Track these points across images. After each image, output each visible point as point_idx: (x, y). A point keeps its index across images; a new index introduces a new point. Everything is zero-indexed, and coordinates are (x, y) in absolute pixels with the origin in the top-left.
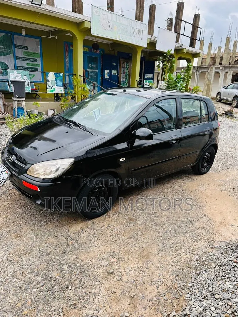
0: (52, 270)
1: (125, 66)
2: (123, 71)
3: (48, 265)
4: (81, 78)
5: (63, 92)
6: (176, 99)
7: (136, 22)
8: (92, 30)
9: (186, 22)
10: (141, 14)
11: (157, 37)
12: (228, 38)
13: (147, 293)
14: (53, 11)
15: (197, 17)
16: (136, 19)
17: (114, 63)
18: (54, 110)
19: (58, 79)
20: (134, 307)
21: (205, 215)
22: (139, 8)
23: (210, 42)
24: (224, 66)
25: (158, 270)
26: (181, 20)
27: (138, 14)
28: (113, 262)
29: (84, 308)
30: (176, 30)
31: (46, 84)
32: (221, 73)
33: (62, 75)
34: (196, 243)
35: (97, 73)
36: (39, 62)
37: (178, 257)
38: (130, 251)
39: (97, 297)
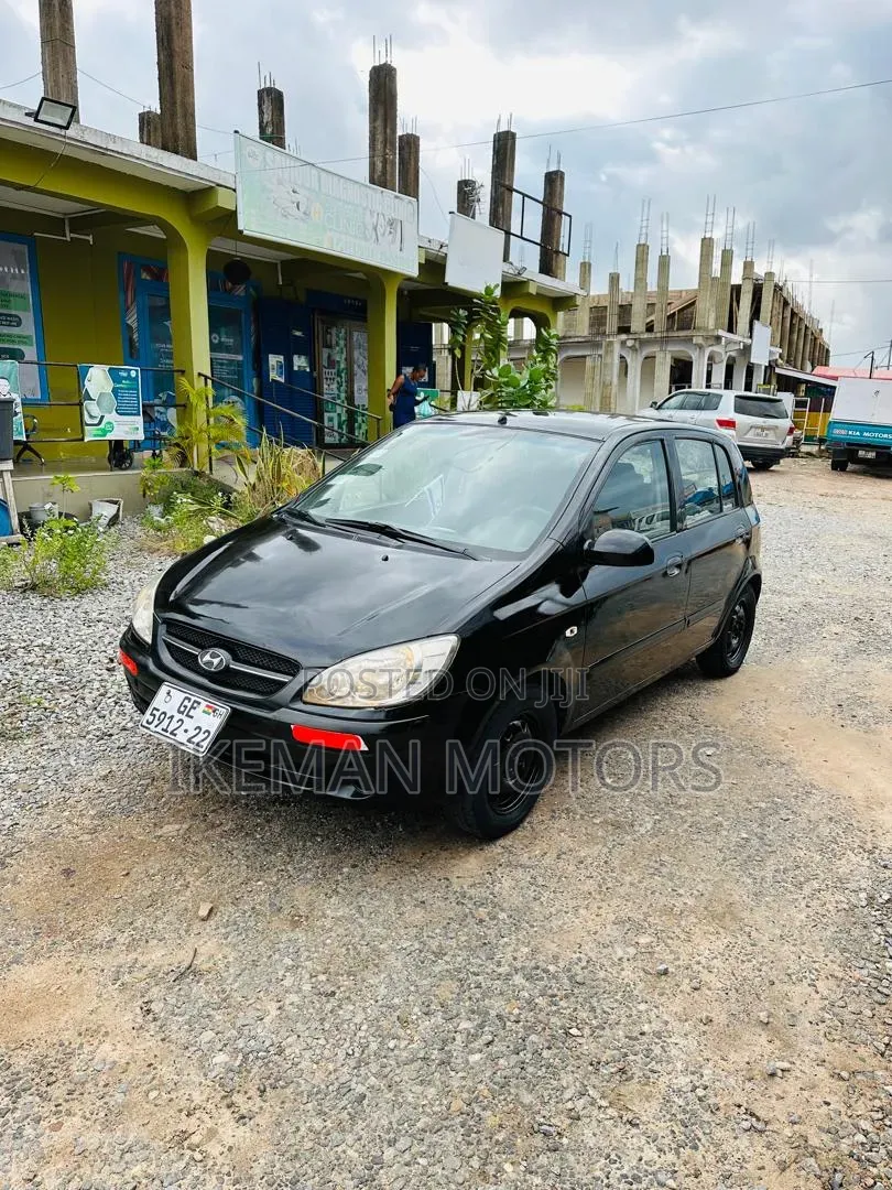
0: (484, 996)
1: (334, 342)
2: (329, 357)
3: (462, 985)
4: (206, 384)
5: (141, 436)
6: (662, 441)
7: (379, 195)
8: (240, 217)
9: (524, 195)
10: (388, 168)
11: (447, 242)
12: (641, 248)
13: (796, 1004)
14: (107, 150)
15: (553, 180)
16: (372, 181)
17: (298, 330)
18: (115, 503)
19: (122, 389)
20: (788, 1046)
21: (813, 786)
22: (379, 146)
23: (584, 258)
24: (637, 336)
25: (783, 944)
26: (511, 190)
27: (379, 165)
28: (649, 945)
29: (656, 1075)
30: (498, 223)
31: (81, 410)
32: (632, 360)
33: (137, 376)
34: (838, 862)
35: (239, 364)
36: (28, 328)
37: (814, 903)
38: (672, 909)
39: (669, 1041)
